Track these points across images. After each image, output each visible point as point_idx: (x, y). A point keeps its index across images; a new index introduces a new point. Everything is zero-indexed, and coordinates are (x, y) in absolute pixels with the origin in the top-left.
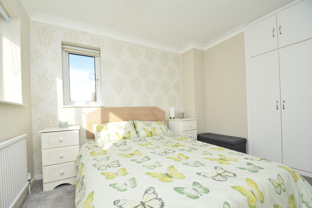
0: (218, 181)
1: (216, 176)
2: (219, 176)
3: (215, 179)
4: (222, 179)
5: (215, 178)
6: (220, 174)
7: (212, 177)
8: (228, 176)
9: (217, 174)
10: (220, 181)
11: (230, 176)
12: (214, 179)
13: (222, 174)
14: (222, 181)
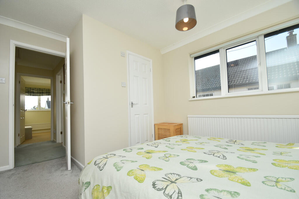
0: (174, 174)
1: (177, 180)
2: (173, 180)
3: (177, 175)
4: (170, 176)
5: (177, 177)
6: (172, 182)
7: (181, 178)
8: (162, 181)
9: (176, 182)
10: (171, 174)
11: (160, 181)
12: (179, 175)
13: (169, 183)
14: (170, 173)
